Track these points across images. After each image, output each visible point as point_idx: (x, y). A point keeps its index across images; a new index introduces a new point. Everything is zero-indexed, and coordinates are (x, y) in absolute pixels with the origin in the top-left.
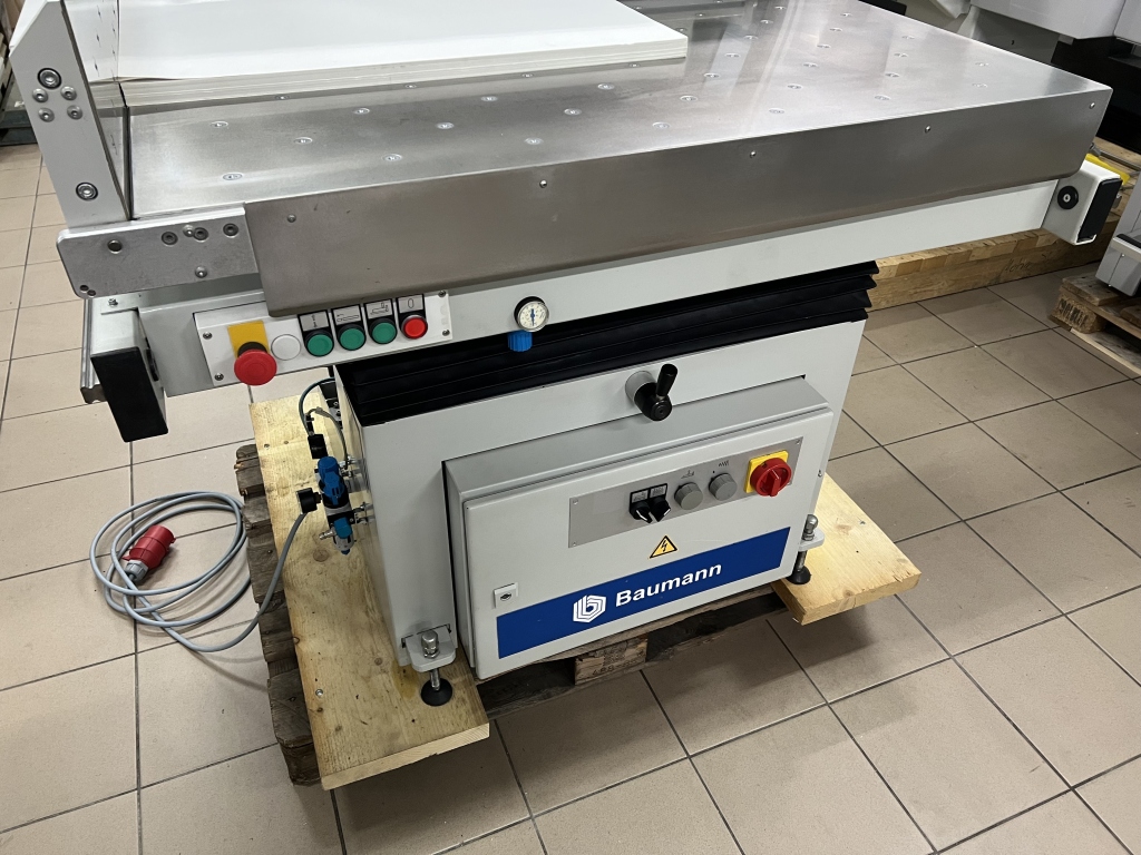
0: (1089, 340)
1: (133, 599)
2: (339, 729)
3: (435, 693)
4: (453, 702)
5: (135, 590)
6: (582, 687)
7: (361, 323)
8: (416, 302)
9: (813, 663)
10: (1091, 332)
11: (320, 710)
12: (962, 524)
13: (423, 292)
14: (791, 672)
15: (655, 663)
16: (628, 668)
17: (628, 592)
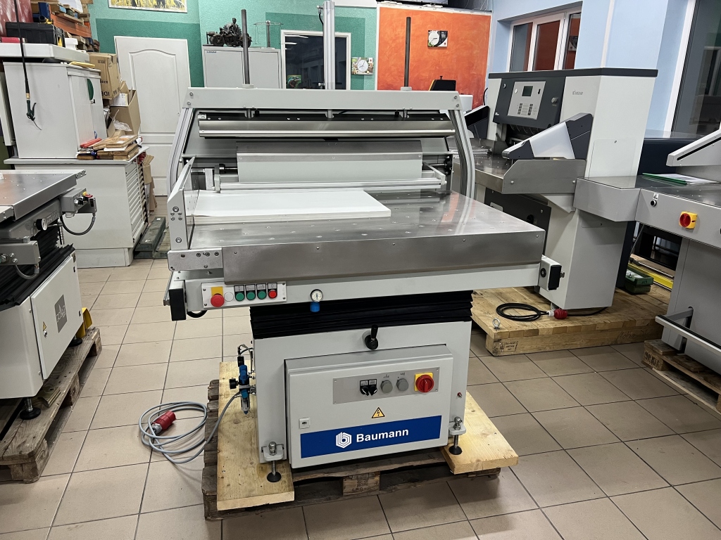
0: (661, 374)
1: (153, 440)
2: (229, 485)
3: (274, 478)
4: (280, 482)
5: (154, 436)
6: (347, 498)
7: (254, 291)
8: (274, 286)
9: (466, 502)
10: (662, 370)
11: (223, 478)
12: (563, 451)
13: (276, 281)
14: (453, 504)
15: (385, 492)
16: (371, 491)
17: (363, 435)
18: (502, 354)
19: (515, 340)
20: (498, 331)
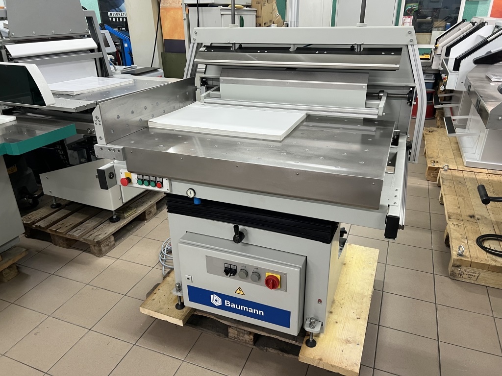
1: (163, 255)
2: (154, 300)
3: (179, 307)
4: (181, 310)
5: (165, 253)
6: (231, 340)
8: (161, 180)
11: (155, 293)
13: (162, 177)
15: (258, 349)
16: (247, 344)
17: (229, 303)
18: (459, 279)
19: (478, 271)
20: (460, 258)
